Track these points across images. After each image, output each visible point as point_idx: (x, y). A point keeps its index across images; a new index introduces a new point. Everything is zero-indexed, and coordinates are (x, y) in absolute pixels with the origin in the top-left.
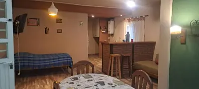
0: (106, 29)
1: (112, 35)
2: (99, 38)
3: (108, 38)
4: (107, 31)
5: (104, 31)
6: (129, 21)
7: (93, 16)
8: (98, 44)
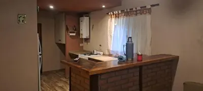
0: (77, 30)
1: (87, 40)
2: (64, 45)
3: (81, 45)
4: (78, 34)
5: (74, 34)
6: (117, 16)
7: (52, 7)
8: (65, 54)
